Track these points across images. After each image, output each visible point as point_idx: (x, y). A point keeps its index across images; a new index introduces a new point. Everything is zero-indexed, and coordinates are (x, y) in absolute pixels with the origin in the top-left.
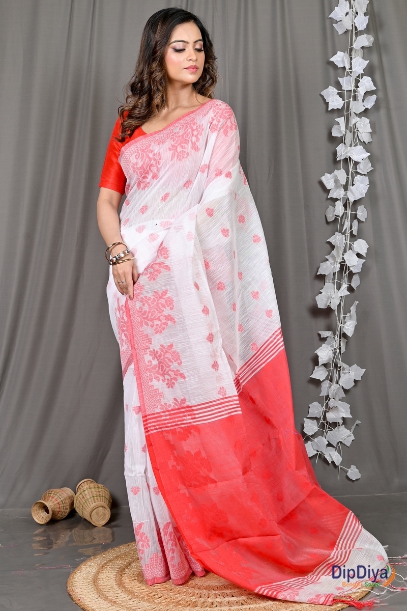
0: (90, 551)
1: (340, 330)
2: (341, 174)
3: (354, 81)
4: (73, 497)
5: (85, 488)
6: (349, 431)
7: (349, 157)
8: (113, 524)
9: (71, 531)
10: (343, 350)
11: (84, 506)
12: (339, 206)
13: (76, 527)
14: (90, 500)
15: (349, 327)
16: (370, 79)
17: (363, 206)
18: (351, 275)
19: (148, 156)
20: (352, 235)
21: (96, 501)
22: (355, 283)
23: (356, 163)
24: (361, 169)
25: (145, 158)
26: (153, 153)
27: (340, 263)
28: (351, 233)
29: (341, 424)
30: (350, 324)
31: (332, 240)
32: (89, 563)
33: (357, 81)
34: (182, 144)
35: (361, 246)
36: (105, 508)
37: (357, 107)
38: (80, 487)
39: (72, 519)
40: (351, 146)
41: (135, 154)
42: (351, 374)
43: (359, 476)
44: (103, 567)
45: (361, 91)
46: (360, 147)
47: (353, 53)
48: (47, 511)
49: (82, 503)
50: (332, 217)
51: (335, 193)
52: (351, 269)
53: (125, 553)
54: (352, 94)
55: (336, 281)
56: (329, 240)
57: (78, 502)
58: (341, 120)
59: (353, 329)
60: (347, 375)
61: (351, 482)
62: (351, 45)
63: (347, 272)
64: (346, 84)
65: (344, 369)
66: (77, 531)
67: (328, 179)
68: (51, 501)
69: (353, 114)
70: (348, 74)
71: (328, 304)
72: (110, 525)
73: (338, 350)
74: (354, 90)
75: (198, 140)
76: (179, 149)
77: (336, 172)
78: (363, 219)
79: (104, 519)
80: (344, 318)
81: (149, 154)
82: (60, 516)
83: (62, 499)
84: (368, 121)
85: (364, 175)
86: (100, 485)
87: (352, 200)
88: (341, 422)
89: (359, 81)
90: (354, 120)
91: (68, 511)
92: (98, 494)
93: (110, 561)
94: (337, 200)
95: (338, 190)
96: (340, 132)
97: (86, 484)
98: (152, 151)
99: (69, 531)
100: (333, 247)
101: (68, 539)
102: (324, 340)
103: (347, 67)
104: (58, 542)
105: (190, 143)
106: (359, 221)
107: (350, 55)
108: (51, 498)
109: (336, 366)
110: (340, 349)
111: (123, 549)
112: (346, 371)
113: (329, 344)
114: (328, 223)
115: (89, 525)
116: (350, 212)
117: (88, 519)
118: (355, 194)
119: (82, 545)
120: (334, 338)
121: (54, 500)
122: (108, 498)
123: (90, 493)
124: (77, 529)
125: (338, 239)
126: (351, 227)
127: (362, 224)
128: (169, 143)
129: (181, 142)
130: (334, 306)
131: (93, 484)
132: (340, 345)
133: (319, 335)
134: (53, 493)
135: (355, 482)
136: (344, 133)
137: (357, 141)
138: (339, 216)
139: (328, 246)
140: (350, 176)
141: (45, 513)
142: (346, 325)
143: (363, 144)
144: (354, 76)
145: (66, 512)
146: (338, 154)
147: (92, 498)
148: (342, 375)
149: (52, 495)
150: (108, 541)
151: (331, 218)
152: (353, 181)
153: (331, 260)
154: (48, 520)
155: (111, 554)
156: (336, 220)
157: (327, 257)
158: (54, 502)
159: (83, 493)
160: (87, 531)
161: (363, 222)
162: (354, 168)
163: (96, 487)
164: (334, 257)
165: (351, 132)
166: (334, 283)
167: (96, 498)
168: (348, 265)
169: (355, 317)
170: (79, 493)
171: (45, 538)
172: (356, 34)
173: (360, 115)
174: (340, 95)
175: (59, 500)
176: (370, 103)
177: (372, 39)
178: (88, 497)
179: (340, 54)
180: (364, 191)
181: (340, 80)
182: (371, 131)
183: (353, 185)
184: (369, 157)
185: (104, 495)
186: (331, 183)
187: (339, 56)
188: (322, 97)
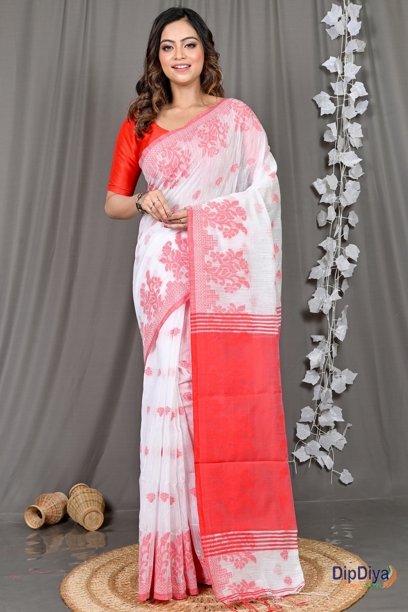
0: (83, 555)
1: (332, 335)
2: (332, 180)
3: (346, 86)
4: (66, 501)
5: (78, 492)
6: (341, 435)
7: (341, 162)
8: (106, 528)
9: (64, 536)
10: (335, 354)
11: (77, 510)
12: (331, 210)
13: (68, 532)
14: (83, 505)
15: (341, 332)
16: (362, 84)
17: (353, 212)
18: (342, 279)
20: (343, 240)
21: (89, 505)
22: (345, 287)
23: (348, 169)
24: (352, 174)
27: (331, 268)
28: (342, 238)
29: (333, 428)
30: (342, 329)
31: (324, 245)
32: (82, 568)
33: (349, 87)
34: (211, 141)
35: (353, 251)
36: (98, 512)
37: (349, 112)
38: (74, 491)
39: (66, 524)
40: (343, 151)
41: (161, 153)
42: (343, 379)
43: (351, 480)
44: (96, 571)
45: (353, 96)
46: (352, 153)
47: (345, 58)
48: (40, 515)
49: (75, 508)
50: (324, 222)
51: (327, 199)
52: (342, 273)
53: (119, 557)
54: (344, 99)
55: (328, 285)
56: (321, 245)
57: (71, 506)
58: (333, 126)
59: (345, 334)
60: (339, 379)
61: (343, 486)
62: (344, 50)
63: (338, 277)
64: (339, 89)
65: (335, 373)
66: (70, 536)
67: (320, 185)
68: (44, 505)
69: (345, 120)
70: (340, 80)
71: (320, 309)
72: (102, 529)
73: (329, 354)
74: (346, 95)
76: (210, 145)
77: (328, 178)
78: (353, 225)
79: (97, 524)
80: (336, 322)
82: (53, 520)
83: (55, 504)
84: (360, 126)
85: (356, 180)
86: (93, 490)
87: (344, 205)
88: (333, 425)
89: (351, 86)
90: (346, 126)
91: (61, 515)
92: (91, 498)
93: (104, 565)
94: (328, 205)
95: (330, 195)
96: (332, 137)
97: (79, 489)
99: (62, 535)
100: (324, 252)
101: (61, 544)
102: (316, 344)
103: (340, 72)
104: (50, 546)
105: (218, 139)
106: (350, 227)
107: (343, 60)
108: (44, 502)
109: (327, 370)
110: (331, 353)
111: (116, 553)
112: (338, 375)
113: (321, 349)
114: (319, 228)
115: (82, 529)
116: (342, 217)
117: (81, 523)
118: (348, 199)
119: (75, 549)
120: (326, 342)
121: (47, 504)
122: (101, 503)
123: (83, 497)
124: (70, 533)
125: (329, 244)
126: (342, 233)
127: (352, 230)
129: (210, 139)
130: (326, 311)
131: (86, 489)
132: (331, 349)
133: (312, 339)
134: (46, 497)
135: (348, 486)
136: (336, 139)
137: (348, 146)
138: (331, 221)
139: (319, 251)
140: (342, 181)
141: (38, 517)
142: (338, 330)
143: (354, 148)
144: (346, 81)
145: (59, 517)
146: (330, 159)
147: (85, 503)
148: (334, 379)
149: (45, 499)
150: (101, 546)
151: (322, 223)
152: (344, 186)
153: (322, 265)
154: (42, 524)
155: (104, 559)
156: (328, 225)
157: (319, 262)
158: (47, 507)
159: (76, 498)
160: (81, 536)
161: (354, 227)
162: (346, 173)
163: (89, 491)
164: (325, 262)
165: (342, 137)
166: (325, 288)
167: (89, 502)
168: (340, 269)
169: (345, 320)
170: (72, 498)
171: (38, 543)
172: (349, 39)
173: (352, 121)
174: (333, 100)
175: (52, 505)
176: (362, 108)
177: (364, 44)
178: (81, 502)
179: (332, 59)
180: (355, 196)
181: (332, 84)
182: (362, 136)
183: (345, 190)
184: (360, 163)
185: (97, 500)
186: (322, 189)
187: (331, 61)
188: (315, 102)
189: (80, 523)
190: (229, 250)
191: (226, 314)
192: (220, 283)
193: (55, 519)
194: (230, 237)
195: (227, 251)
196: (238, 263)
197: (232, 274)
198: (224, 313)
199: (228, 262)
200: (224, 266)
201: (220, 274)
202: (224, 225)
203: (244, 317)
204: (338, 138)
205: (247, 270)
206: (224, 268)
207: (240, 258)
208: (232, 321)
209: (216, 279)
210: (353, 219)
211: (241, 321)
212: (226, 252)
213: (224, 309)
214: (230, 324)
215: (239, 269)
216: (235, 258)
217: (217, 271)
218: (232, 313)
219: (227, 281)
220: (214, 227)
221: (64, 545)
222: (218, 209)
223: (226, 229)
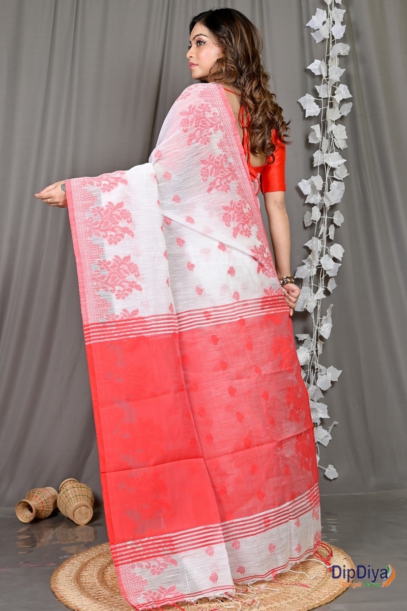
0: (73, 549)
1: (317, 333)
2: (317, 180)
3: (331, 89)
4: (56, 496)
5: (68, 487)
6: (326, 431)
7: (326, 163)
8: (95, 522)
9: (55, 530)
10: (320, 352)
11: (67, 505)
12: (316, 210)
13: (58, 526)
14: (73, 499)
15: (326, 330)
16: (346, 87)
17: (338, 212)
18: (327, 278)
20: (328, 240)
21: (79, 500)
22: (331, 286)
23: (333, 170)
24: (337, 175)
27: (317, 267)
28: (328, 237)
29: (319, 424)
30: (327, 327)
31: (309, 244)
32: (72, 561)
33: (334, 89)
35: (337, 250)
36: (87, 507)
37: (333, 114)
38: (64, 486)
39: (55, 518)
40: (327, 152)
42: (329, 376)
43: (336, 475)
44: (86, 565)
45: (338, 98)
46: (336, 154)
47: (330, 61)
48: (31, 510)
49: (65, 502)
50: (309, 223)
51: (312, 199)
52: (327, 273)
53: (108, 551)
54: (329, 102)
55: (312, 284)
56: (306, 244)
57: (61, 501)
58: (317, 128)
59: (330, 332)
60: (324, 377)
61: (328, 481)
62: (328, 53)
63: (324, 276)
64: (323, 92)
65: (321, 371)
66: (60, 530)
67: (305, 185)
68: (35, 500)
69: (329, 122)
70: (325, 82)
71: (305, 307)
72: (92, 523)
73: (315, 352)
74: (331, 97)
77: (313, 178)
78: (339, 224)
79: (86, 518)
80: (321, 320)
82: (43, 515)
83: (45, 498)
84: (344, 128)
85: (340, 181)
86: (83, 485)
87: (328, 205)
88: (319, 422)
89: (336, 89)
90: (332, 127)
91: (51, 510)
92: (81, 493)
93: (93, 559)
94: (313, 205)
95: (315, 196)
96: (316, 139)
97: (69, 484)
99: (52, 529)
100: (309, 251)
101: (51, 538)
102: (300, 343)
103: (324, 75)
104: (41, 540)
106: (336, 226)
107: (327, 63)
108: (34, 497)
109: (313, 367)
110: (317, 351)
111: (106, 547)
112: (323, 372)
113: (306, 347)
114: (305, 228)
115: (72, 523)
116: (326, 217)
117: (71, 517)
118: (331, 200)
119: (65, 543)
120: (312, 341)
121: (37, 499)
122: (91, 497)
123: (73, 492)
124: (60, 527)
125: (315, 244)
126: (328, 232)
127: (338, 229)
130: (310, 310)
131: (75, 484)
132: (317, 347)
133: (297, 338)
134: (37, 492)
135: (332, 481)
136: (321, 140)
137: (333, 147)
138: (315, 221)
139: (305, 251)
140: (326, 182)
141: (29, 512)
142: (323, 328)
143: (338, 150)
144: (330, 84)
145: (50, 511)
146: (315, 160)
147: (75, 497)
148: (319, 376)
149: (36, 494)
150: (90, 540)
152: (329, 187)
153: (307, 264)
154: (32, 519)
155: (93, 552)
156: (313, 225)
157: (304, 261)
158: (37, 501)
159: (66, 492)
160: (70, 530)
161: (339, 227)
162: (331, 174)
163: (79, 486)
164: (310, 262)
165: (327, 138)
166: (311, 287)
167: (78, 497)
168: (324, 269)
169: (330, 319)
170: (62, 492)
171: (29, 537)
172: (333, 43)
173: (337, 122)
174: (317, 102)
175: (43, 500)
176: (346, 109)
177: (348, 48)
178: (71, 497)
179: (317, 62)
180: (339, 197)
181: (317, 87)
182: (347, 138)
183: (329, 190)
184: (345, 163)
185: (86, 494)
186: (307, 190)
187: (316, 65)
188: (300, 104)
190: (116, 256)
191: (119, 321)
192: (111, 291)
193: (45, 513)
194: (116, 243)
195: (114, 258)
196: (126, 268)
197: (121, 280)
198: (117, 320)
199: (116, 268)
200: (112, 274)
201: (109, 282)
202: (108, 232)
203: (139, 320)
204: (322, 139)
205: (137, 274)
206: (112, 275)
207: (128, 263)
208: (126, 326)
209: (106, 287)
210: (338, 218)
211: (136, 325)
212: (113, 260)
213: (118, 316)
214: (125, 330)
215: (128, 274)
216: (122, 264)
217: (106, 279)
218: (125, 318)
219: (117, 288)
220: (99, 235)
221: (54, 539)
222: (101, 215)
223: (111, 236)
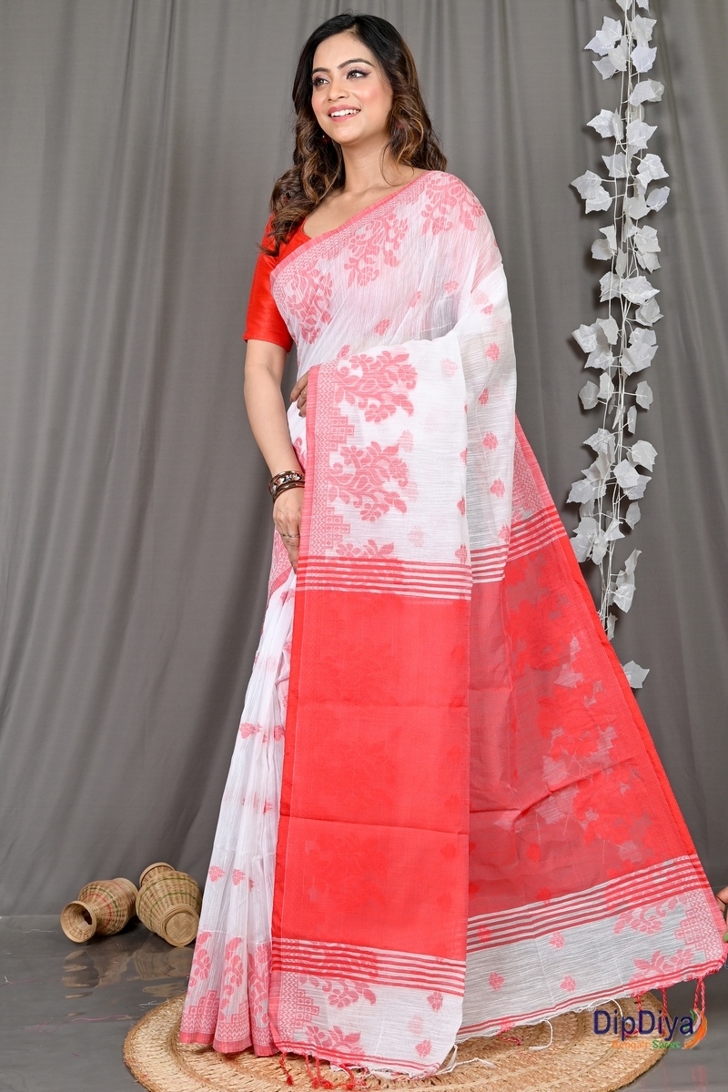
0: (164, 989)
1: (608, 601)
2: (609, 327)
3: (631, 162)
4: (133, 894)
5: (155, 878)
7: (622, 296)
9: (130, 955)
11: (154, 910)
12: (606, 380)
13: (138, 948)
14: (164, 900)
15: (624, 596)
16: (658, 158)
17: (645, 382)
18: (626, 503)
19: (312, 282)
20: (627, 433)
21: (175, 902)
22: (633, 517)
23: (634, 307)
24: (642, 318)
25: (307, 287)
26: (319, 276)
27: (607, 482)
28: (626, 429)
30: (626, 591)
31: (592, 442)
32: (162, 1012)
33: (635, 163)
34: (368, 256)
35: (644, 452)
36: (190, 914)
37: (635, 208)
38: (147, 876)
39: (133, 934)
40: (625, 276)
41: (291, 281)
45: (643, 179)
46: (641, 279)
47: (628, 112)
48: (88, 919)
49: (150, 906)
50: (593, 402)
51: (597, 360)
52: (626, 493)
54: (627, 185)
55: (600, 514)
56: (587, 442)
57: (142, 903)
58: (610, 231)
59: (631, 599)
62: (626, 98)
63: (619, 499)
64: (618, 168)
66: (141, 955)
67: (586, 336)
68: (95, 901)
69: (629, 220)
70: (620, 150)
71: (588, 555)
74: (630, 177)
75: (397, 246)
76: (362, 265)
77: (600, 323)
78: (645, 405)
79: (189, 934)
80: (614, 579)
81: (313, 278)
82: (110, 928)
83: (114, 898)
84: (655, 232)
85: (648, 327)
86: (182, 874)
87: (628, 370)
89: (639, 162)
90: (630, 231)
91: (125, 919)
92: (178, 889)
94: (599, 372)
95: (603, 354)
96: (608, 251)
97: (157, 873)
98: (318, 273)
99: (126, 954)
100: (593, 455)
101: (125, 969)
103: (619, 137)
104: (107, 974)
105: (381, 252)
106: (639, 409)
107: (623, 116)
108: (95, 896)
114: (584, 412)
115: (162, 944)
116: (624, 393)
117: (160, 932)
118: (635, 362)
119: (150, 979)
121: (100, 900)
122: (196, 896)
123: (164, 888)
124: (141, 950)
125: (601, 440)
126: (625, 421)
127: (643, 414)
128: (345, 255)
129: (367, 252)
130: (597, 560)
131: (169, 872)
134: (99, 887)
136: (614, 254)
137: (636, 269)
138: (605, 400)
139: (585, 454)
140: (624, 330)
141: (85, 923)
142: (619, 593)
143: (645, 272)
144: (630, 153)
145: (122, 921)
146: (604, 291)
147: (168, 897)
149: (97, 891)
151: (590, 403)
152: (628, 339)
153: (591, 477)
154: (90, 935)
156: (599, 407)
157: (584, 472)
158: (100, 904)
159: (152, 888)
160: (159, 955)
161: (645, 410)
162: (631, 315)
163: (175, 877)
164: (596, 472)
165: (625, 252)
166: (597, 518)
167: (174, 896)
168: (621, 485)
169: (632, 577)
170: (144, 887)
171: (85, 967)
172: (634, 80)
173: (640, 223)
174: (606, 186)
175: (110, 901)
176: (659, 200)
177: (661, 88)
178: (161, 895)
179: (605, 113)
180: (648, 356)
181: (606, 159)
182: (659, 250)
183: (629, 345)
184: (656, 297)
185: (188, 892)
186: (590, 343)
187: (603, 119)
188: (574, 189)
189: (158, 933)
190: (373, 443)
191: (360, 560)
192: (355, 503)
193: (114, 926)
195: (369, 445)
196: (386, 467)
197: (373, 487)
199: (369, 464)
200: (362, 473)
201: (355, 487)
202: (369, 398)
203: (391, 565)
204: (617, 254)
205: (403, 480)
206: (361, 476)
207: (392, 458)
209: (348, 496)
210: (644, 395)
211: (385, 571)
213: (358, 550)
214: (365, 578)
215: (388, 477)
216: (382, 458)
217: (350, 481)
218: (370, 557)
219: (366, 500)
220: (353, 402)
221: (131, 971)
222: (365, 369)
223: (373, 406)
